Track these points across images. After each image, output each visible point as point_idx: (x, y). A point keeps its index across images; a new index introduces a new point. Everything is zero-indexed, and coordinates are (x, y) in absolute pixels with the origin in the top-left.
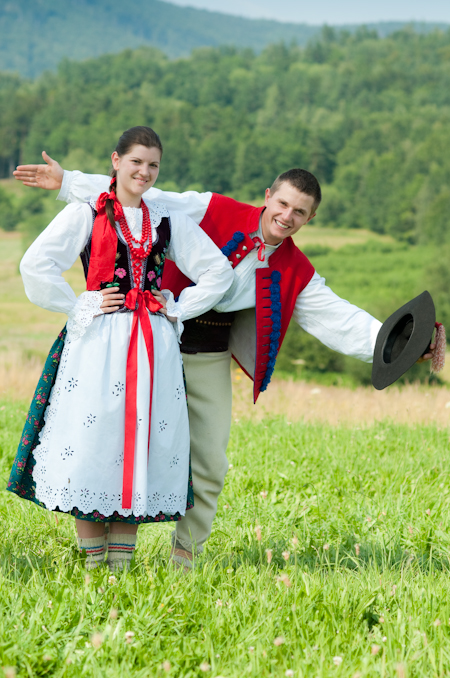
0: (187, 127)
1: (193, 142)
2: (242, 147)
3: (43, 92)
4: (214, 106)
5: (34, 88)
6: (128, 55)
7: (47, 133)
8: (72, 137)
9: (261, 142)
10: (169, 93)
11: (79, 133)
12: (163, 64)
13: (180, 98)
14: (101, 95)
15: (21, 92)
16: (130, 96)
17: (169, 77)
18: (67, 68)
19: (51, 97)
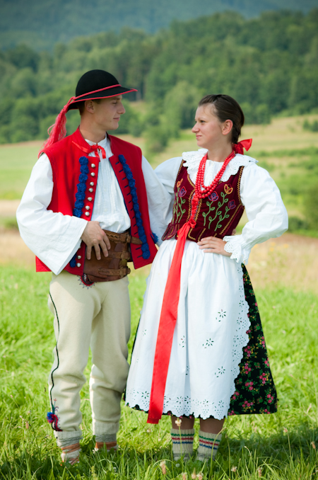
0: (257, 66)
1: (261, 76)
2: (294, 80)
3: (159, 43)
4: (276, 51)
5: (153, 40)
6: (217, 17)
7: (162, 71)
8: (180, 73)
9: (308, 75)
10: (245, 42)
11: (184, 70)
12: (241, 23)
13: (253, 45)
14: (199, 44)
15: (145, 43)
16: (217, 45)
17: (245, 32)
18: (176, 26)
19: (165, 46)
